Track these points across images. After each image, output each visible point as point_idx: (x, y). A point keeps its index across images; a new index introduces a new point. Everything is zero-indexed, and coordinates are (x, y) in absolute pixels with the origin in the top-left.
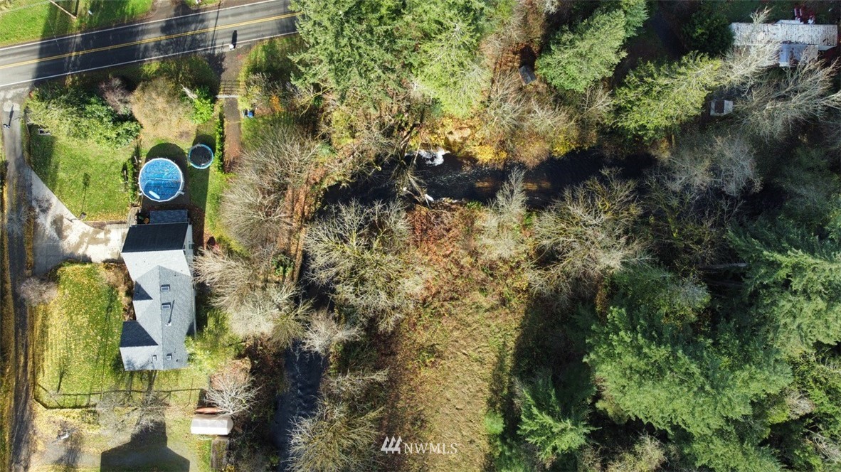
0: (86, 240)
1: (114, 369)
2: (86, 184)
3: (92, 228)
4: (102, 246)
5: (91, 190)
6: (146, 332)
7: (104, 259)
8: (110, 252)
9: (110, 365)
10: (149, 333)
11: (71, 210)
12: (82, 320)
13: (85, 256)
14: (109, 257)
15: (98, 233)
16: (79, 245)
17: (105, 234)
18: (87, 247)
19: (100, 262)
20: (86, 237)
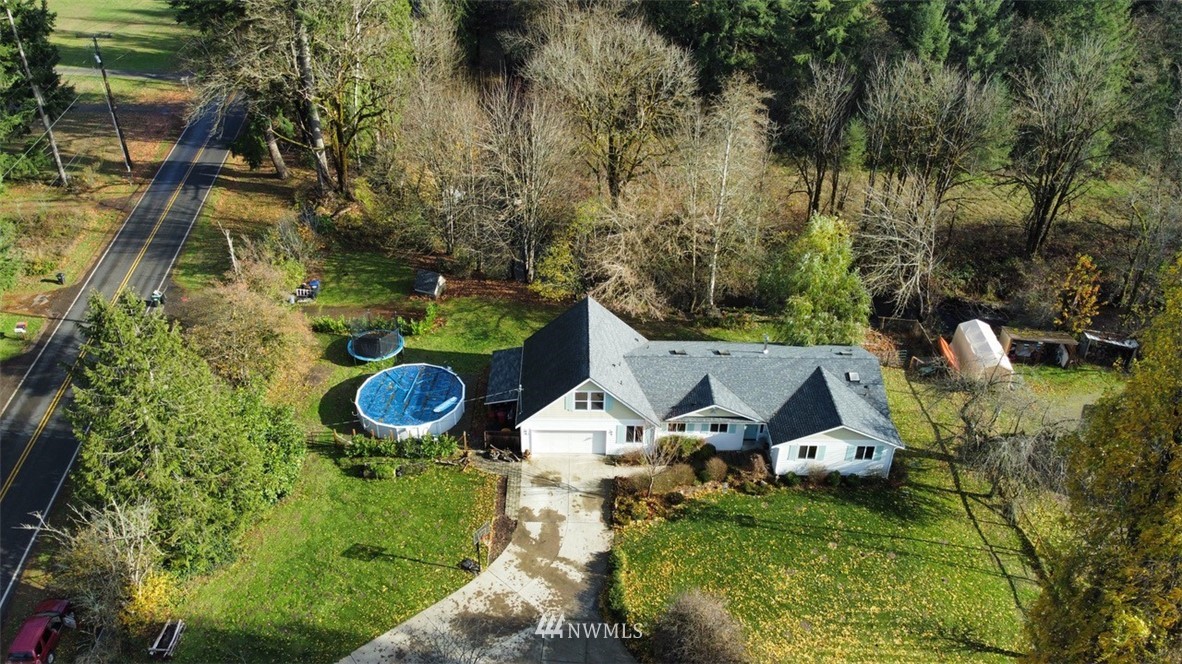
0: (543, 562)
1: (912, 517)
2: (376, 554)
3: (510, 546)
4: (564, 529)
5: (397, 543)
6: (793, 398)
7: (602, 526)
8: (582, 513)
9: (903, 525)
10: (794, 389)
11: (447, 592)
12: (785, 581)
13: (591, 567)
14: (597, 514)
15: (525, 534)
16: (555, 579)
17: (531, 518)
18: (563, 560)
19: (612, 534)
20: (533, 561)
